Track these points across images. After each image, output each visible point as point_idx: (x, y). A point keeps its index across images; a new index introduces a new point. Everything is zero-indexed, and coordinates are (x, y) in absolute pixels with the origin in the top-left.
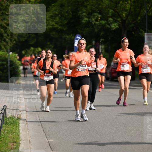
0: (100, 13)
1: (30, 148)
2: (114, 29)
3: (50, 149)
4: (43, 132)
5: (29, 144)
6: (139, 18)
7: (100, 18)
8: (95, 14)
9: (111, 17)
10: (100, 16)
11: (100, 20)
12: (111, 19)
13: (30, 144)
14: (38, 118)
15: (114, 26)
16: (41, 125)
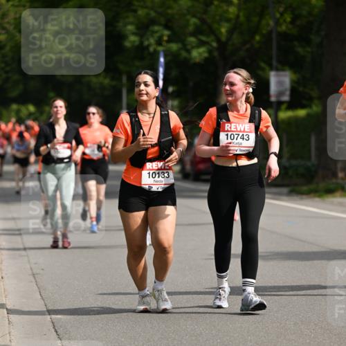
0: (167, 27)
1: (9, 333)
2: (197, 60)
3: (56, 337)
4: (40, 297)
5: (7, 325)
6: (257, 38)
7: (169, 36)
8: (156, 28)
9: (193, 34)
10: (166, 32)
11: (169, 41)
12: (192, 39)
13: (9, 324)
14: (29, 266)
15: (198, 54)
16: (33, 280)
